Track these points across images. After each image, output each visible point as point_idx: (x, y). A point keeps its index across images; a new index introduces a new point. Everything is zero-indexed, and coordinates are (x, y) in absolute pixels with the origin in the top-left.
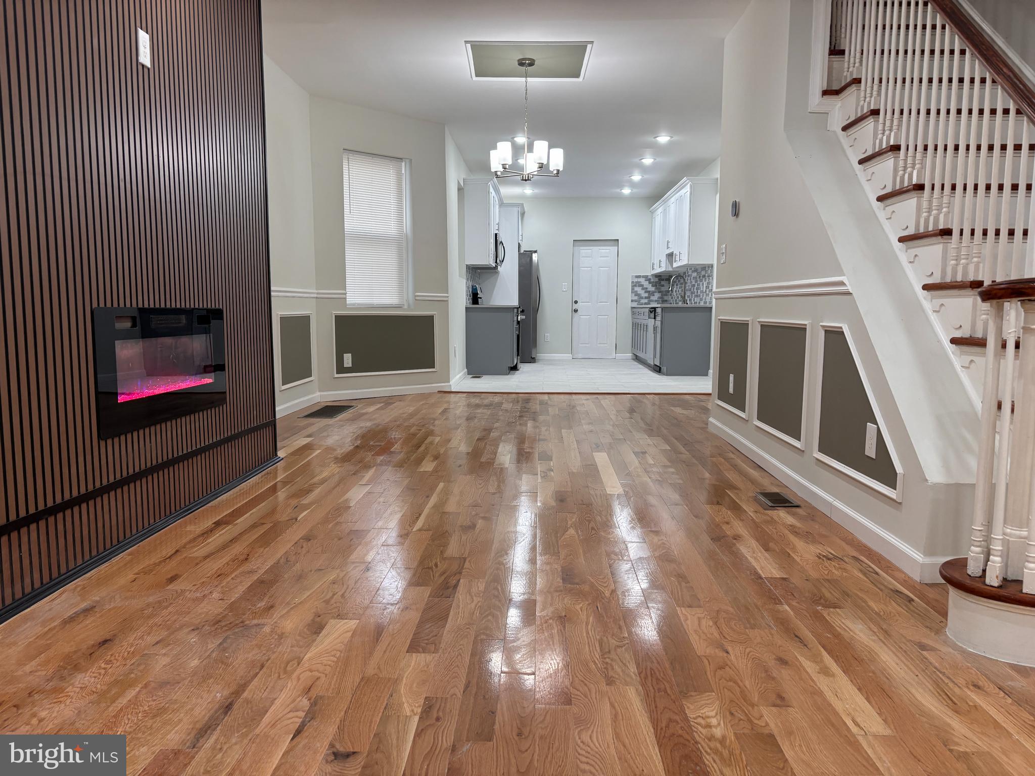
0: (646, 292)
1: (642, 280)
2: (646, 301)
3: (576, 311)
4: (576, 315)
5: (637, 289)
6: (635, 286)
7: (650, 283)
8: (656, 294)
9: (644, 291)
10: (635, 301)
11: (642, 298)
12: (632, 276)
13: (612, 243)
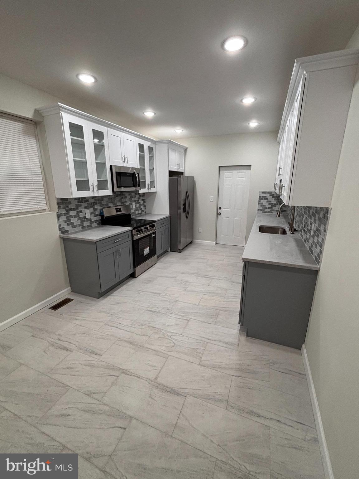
0: (269, 204)
1: (267, 196)
2: (269, 210)
3: (220, 214)
4: (219, 217)
5: (262, 201)
6: (262, 199)
7: (273, 197)
8: (277, 206)
9: (268, 203)
10: (261, 210)
11: (266, 208)
12: (260, 192)
13: (247, 167)
